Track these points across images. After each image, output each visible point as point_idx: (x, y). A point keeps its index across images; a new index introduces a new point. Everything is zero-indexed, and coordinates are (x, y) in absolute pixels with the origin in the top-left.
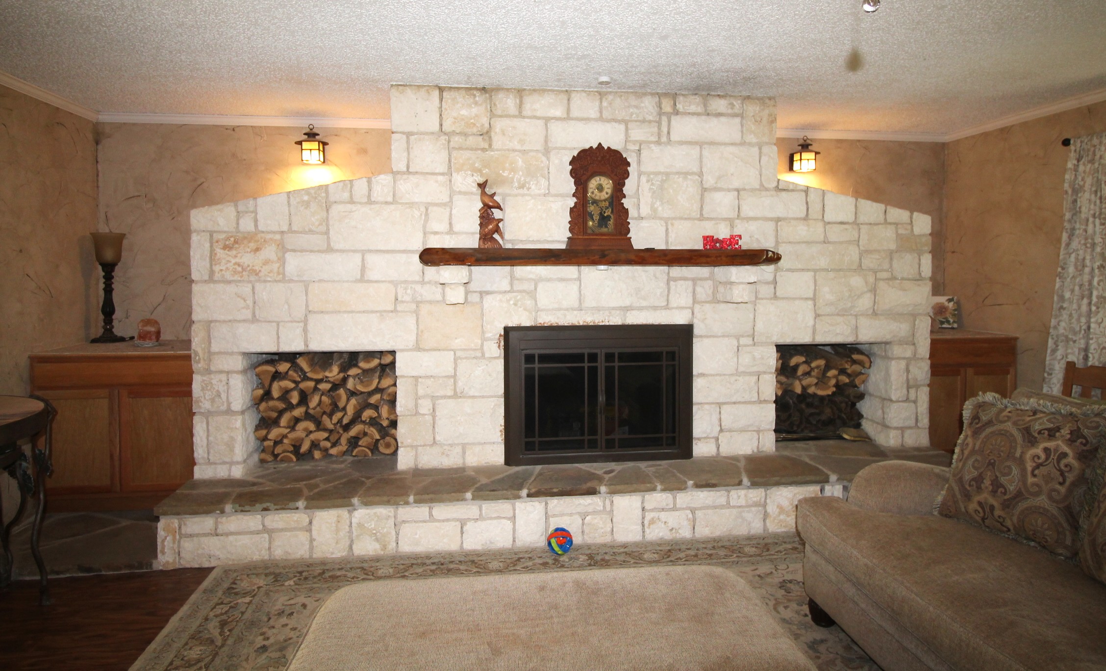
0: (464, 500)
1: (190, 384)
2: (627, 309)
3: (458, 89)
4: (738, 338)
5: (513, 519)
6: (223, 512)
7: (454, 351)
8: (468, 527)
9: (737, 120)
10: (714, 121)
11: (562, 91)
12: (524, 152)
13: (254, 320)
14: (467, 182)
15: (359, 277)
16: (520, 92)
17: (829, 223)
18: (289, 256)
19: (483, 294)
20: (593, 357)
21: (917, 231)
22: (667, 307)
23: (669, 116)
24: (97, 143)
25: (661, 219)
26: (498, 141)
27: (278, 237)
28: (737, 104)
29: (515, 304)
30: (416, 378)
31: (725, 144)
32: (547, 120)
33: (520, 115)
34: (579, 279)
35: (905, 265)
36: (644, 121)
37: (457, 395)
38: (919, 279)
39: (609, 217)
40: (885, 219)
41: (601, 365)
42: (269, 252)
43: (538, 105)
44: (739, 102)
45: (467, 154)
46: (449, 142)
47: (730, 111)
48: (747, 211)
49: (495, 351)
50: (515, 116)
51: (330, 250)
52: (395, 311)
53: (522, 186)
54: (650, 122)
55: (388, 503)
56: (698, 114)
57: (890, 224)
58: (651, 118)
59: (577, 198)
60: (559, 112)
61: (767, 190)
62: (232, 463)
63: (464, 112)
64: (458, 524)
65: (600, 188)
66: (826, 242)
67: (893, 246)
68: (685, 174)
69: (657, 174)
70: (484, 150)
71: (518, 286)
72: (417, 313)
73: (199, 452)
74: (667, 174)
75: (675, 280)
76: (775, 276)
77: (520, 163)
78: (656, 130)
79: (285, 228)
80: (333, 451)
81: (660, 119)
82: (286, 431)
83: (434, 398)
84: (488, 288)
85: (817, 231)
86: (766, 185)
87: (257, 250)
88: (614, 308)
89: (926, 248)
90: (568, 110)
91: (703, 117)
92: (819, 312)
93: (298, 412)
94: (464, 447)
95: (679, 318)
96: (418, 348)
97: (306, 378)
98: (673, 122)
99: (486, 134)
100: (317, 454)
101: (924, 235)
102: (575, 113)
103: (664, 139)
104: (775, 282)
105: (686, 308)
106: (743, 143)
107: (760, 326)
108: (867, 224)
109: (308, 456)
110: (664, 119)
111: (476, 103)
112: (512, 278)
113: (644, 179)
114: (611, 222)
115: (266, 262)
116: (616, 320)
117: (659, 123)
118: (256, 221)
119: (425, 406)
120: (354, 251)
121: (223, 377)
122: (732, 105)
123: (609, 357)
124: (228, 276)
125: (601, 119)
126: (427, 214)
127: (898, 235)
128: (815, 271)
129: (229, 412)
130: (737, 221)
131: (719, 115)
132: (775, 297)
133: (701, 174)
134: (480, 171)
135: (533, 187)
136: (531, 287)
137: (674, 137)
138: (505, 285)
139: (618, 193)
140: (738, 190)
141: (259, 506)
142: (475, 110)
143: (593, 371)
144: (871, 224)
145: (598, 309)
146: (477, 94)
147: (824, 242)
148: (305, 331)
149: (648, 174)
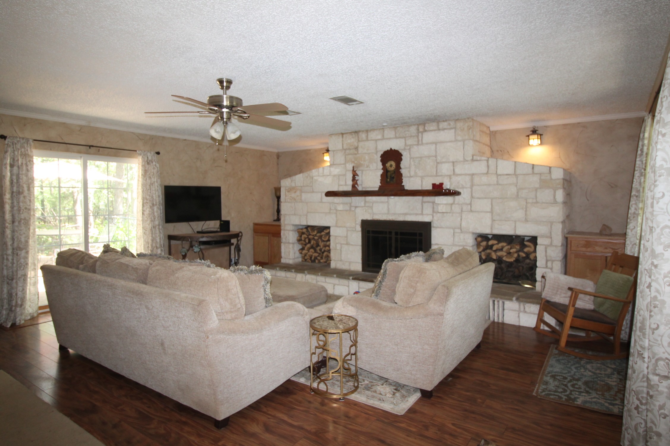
0: (333, 277)
1: (280, 234)
2: (406, 214)
3: (347, 133)
4: (454, 229)
5: (348, 286)
6: (276, 269)
7: (347, 228)
8: (336, 287)
9: (453, 131)
10: (442, 132)
11: (381, 129)
12: (369, 154)
13: (295, 214)
14: (350, 167)
15: (320, 201)
16: (367, 131)
17: (500, 175)
18: (303, 194)
19: (356, 207)
20: (390, 233)
21: (554, 176)
22: (422, 214)
23: (422, 133)
24: (278, 158)
25: (419, 176)
26: (360, 150)
27: (300, 188)
28: (452, 123)
29: (366, 211)
30: (336, 236)
31: (447, 142)
32: (376, 140)
33: (367, 140)
34: (388, 202)
35: (545, 195)
36: (411, 136)
37: (347, 244)
38: (555, 202)
39: (393, 178)
40: (533, 171)
41: (393, 236)
42: (298, 193)
43: (373, 135)
44: (453, 122)
45: (350, 156)
46: (345, 152)
47: (448, 127)
48: (457, 171)
49: (359, 228)
50: (365, 141)
51: (313, 192)
52: (330, 213)
53: (367, 167)
54: (414, 136)
55: (313, 274)
56: (435, 130)
57: (537, 174)
58: (414, 135)
59: (384, 170)
60: (379, 137)
61: (467, 161)
62: (290, 259)
63: (349, 141)
64: (333, 285)
65: (391, 166)
66: (498, 184)
67: (537, 186)
68: (429, 157)
69: (417, 158)
70: (356, 154)
71: (367, 205)
72: (336, 213)
73: (283, 255)
74: (421, 158)
75: (425, 202)
76: (471, 201)
77: (367, 157)
78: (416, 139)
79: (302, 185)
80: (322, 261)
81: (418, 135)
82: (307, 252)
83: (341, 244)
84: (357, 205)
85: (493, 179)
86: (467, 159)
87: (295, 192)
88: (401, 214)
89: (559, 186)
90: (383, 136)
91: (437, 132)
92: (494, 218)
93: (309, 245)
94: (350, 263)
95: (426, 219)
96: (336, 226)
97: (310, 235)
98: (424, 136)
99: (356, 148)
100: (317, 261)
101: (558, 179)
102: (386, 137)
103: (420, 143)
104: (471, 204)
105: (430, 215)
106: (456, 140)
107: (464, 224)
108: (522, 174)
109: (313, 261)
110: (420, 134)
111: (353, 137)
112: (365, 202)
113: (412, 160)
114: (395, 179)
115: (298, 196)
116: (401, 219)
117: (418, 137)
118: (295, 183)
119: (338, 247)
120: (319, 192)
121: (288, 232)
122: (449, 124)
123: (396, 233)
124: (289, 200)
125: (396, 138)
126: (339, 179)
127: (540, 179)
128: (492, 199)
129: (289, 243)
130: (452, 176)
131: (444, 129)
132: (471, 211)
133: (436, 156)
134: (353, 162)
135: (371, 167)
136: (371, 205)
137: (424, 142)
138: (362, 204)
139: (398, 167)
140: (453, 162)
141: (284, 269)
142: (353, 140)
143: (390, 239)
144: (524, 175)
145: (394, 214)
146: (353, 134)
147: (497, 184)
148: (307, 218)
149: (413, 158)
